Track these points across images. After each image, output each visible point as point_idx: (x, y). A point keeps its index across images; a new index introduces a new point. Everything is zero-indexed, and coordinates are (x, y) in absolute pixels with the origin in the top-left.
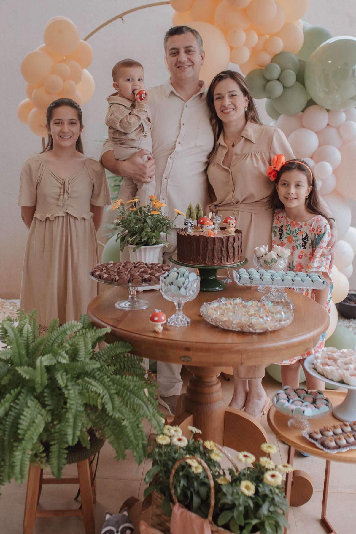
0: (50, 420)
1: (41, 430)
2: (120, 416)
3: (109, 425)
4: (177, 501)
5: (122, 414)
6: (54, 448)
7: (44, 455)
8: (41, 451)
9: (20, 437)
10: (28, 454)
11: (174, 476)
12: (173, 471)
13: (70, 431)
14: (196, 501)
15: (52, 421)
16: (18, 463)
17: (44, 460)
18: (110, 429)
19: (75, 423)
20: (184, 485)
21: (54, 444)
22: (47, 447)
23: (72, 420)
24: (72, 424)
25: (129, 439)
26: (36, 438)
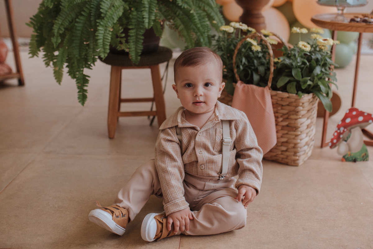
0: (128, 8)
1: (121, 14)
2: (188, 7)
3: (179, 14)
4: (239, 79)
5: (190, 6)
6: (132, 33)
7: (123, 35)
8: (120, 32)
9: (102, 15)
10: (110, 31)
11: (237, 56)
12: (236, 52)
13: (146, 15)
14: (256, 77)
15: (130, 9)
16: (101, 37)
17: (123, 41)
18: (180, 19)
19: (150, 8)
20: (245, 63)
21: (132, 29)
22: (126, 31)
23: (147, 6)
24: (147, 9)
25: (196, 27)
26: (116, 19)
